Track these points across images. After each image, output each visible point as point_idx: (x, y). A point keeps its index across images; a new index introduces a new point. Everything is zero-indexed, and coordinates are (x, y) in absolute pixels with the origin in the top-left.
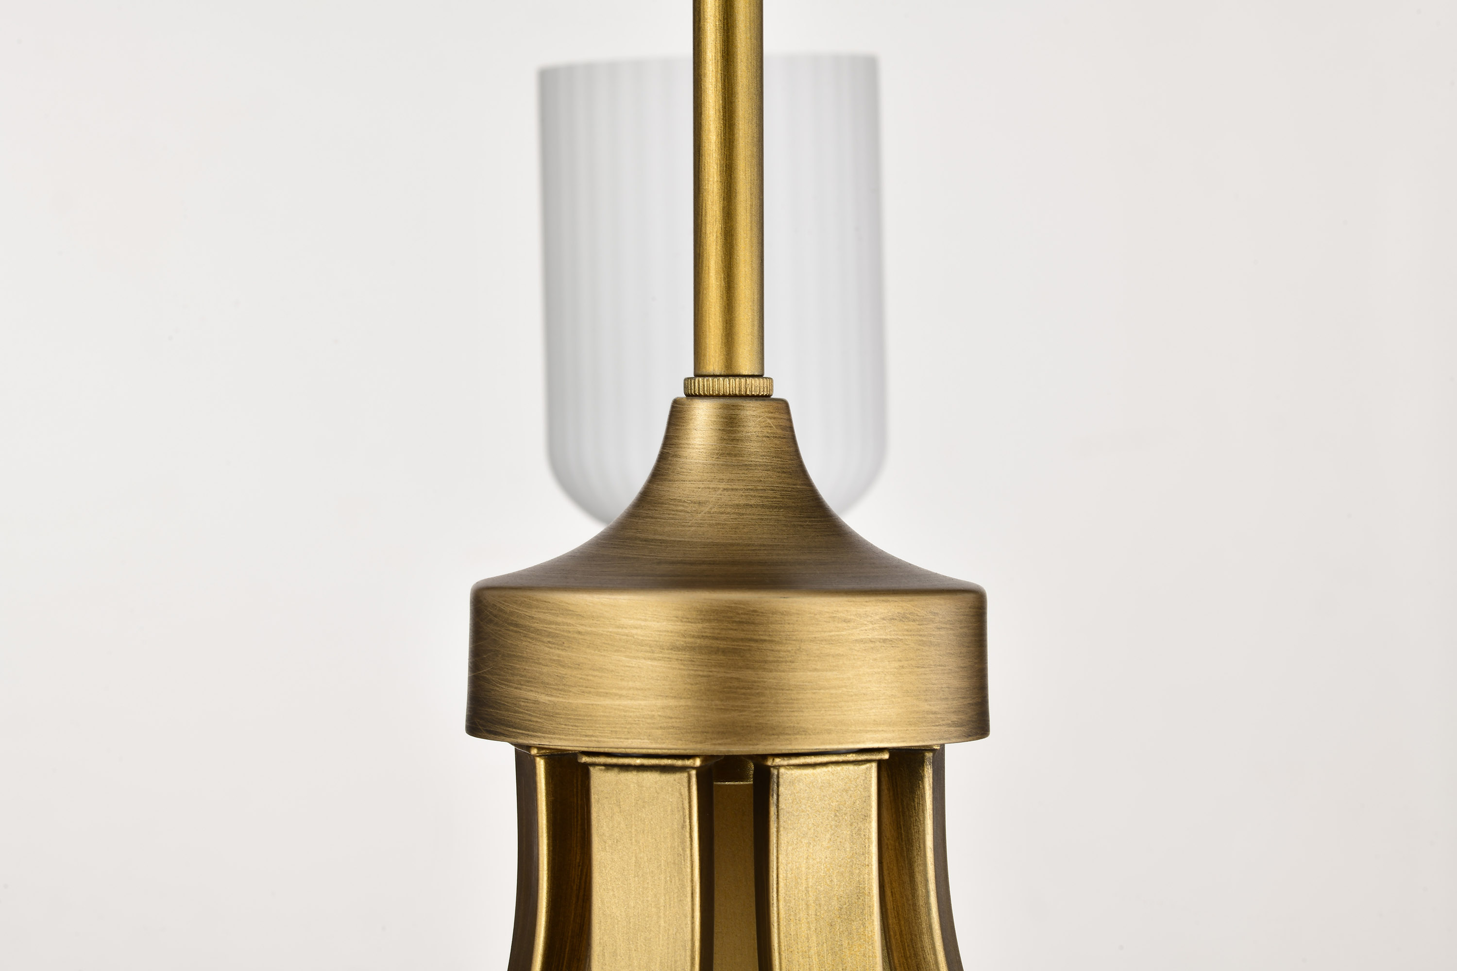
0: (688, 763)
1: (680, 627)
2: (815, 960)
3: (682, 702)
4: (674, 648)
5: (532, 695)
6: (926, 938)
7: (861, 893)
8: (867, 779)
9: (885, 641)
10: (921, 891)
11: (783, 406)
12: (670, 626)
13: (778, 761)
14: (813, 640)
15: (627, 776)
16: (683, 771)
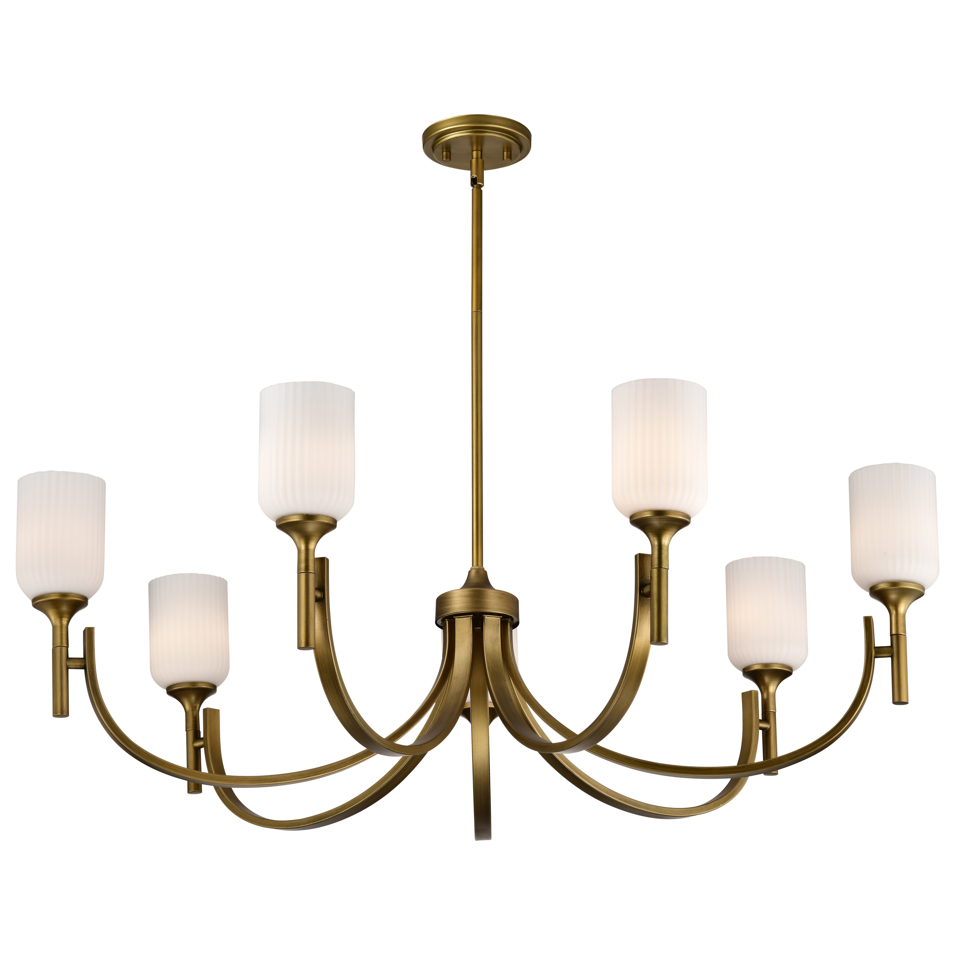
0: (471, 615)
1: (469, 593)
2: (490, 647)
3: (470, 604)
4: (468, 596)
5: (446, 607)
6: (509, 649)
7: (498, 638)
8: (499, 620)
9: (501, 597)
10: (508, 642)
12: (468, 593)
13: (484, 615)
14: (490, 595)
15: (461, 619)
16: (470, 617)
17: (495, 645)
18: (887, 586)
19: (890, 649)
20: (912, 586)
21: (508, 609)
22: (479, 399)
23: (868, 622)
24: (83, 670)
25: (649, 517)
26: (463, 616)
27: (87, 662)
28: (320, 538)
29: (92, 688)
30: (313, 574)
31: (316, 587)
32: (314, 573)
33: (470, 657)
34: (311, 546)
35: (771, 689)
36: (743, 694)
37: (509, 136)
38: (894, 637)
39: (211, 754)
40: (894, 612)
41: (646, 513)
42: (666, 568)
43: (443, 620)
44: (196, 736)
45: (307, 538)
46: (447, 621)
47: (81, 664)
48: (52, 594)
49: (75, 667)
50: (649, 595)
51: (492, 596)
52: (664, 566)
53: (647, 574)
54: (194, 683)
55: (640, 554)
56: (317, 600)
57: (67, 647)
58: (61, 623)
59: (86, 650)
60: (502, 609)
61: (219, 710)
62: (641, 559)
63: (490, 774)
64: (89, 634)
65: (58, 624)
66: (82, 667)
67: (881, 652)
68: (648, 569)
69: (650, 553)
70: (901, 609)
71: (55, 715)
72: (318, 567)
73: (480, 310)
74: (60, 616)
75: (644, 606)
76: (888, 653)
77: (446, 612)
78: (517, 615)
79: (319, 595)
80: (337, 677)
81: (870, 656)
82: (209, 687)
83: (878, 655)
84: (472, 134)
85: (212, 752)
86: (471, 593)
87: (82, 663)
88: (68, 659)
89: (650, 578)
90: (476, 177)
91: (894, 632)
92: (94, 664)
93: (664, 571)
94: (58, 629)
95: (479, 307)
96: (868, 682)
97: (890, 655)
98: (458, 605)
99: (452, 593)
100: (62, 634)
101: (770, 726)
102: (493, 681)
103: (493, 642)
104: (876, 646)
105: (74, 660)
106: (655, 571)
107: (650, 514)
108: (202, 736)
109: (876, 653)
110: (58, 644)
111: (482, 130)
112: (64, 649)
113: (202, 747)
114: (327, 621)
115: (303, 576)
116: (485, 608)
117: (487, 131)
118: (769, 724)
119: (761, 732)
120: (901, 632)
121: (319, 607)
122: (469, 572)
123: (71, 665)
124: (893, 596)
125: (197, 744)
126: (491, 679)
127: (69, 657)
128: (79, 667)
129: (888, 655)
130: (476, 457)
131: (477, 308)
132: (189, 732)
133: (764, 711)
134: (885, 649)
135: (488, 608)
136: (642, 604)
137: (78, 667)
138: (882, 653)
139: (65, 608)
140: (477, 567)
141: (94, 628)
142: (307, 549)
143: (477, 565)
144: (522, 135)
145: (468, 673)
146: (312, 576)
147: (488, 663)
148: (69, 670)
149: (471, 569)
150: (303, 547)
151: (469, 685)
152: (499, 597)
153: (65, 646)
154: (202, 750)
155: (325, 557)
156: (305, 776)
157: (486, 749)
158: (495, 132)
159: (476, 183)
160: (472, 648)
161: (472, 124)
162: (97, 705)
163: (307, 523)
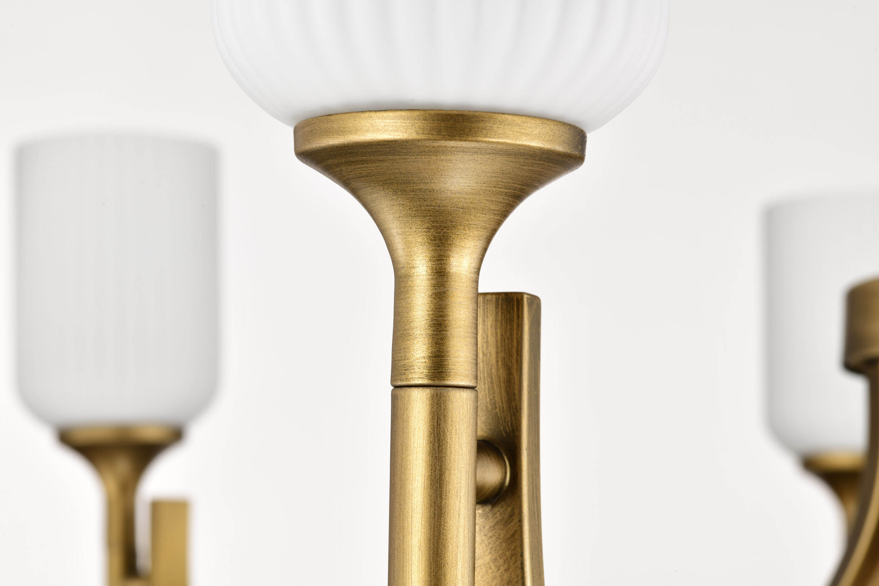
30: (466, 394)
32: (472, 387)
44: (130, 565)
56: (484, 499)
72: (492, 340)
79: (493, 474)
115: (418, 403)
121: (493, 528)
146: (460, 403)
155: (521, 294)
163: (444, 151)
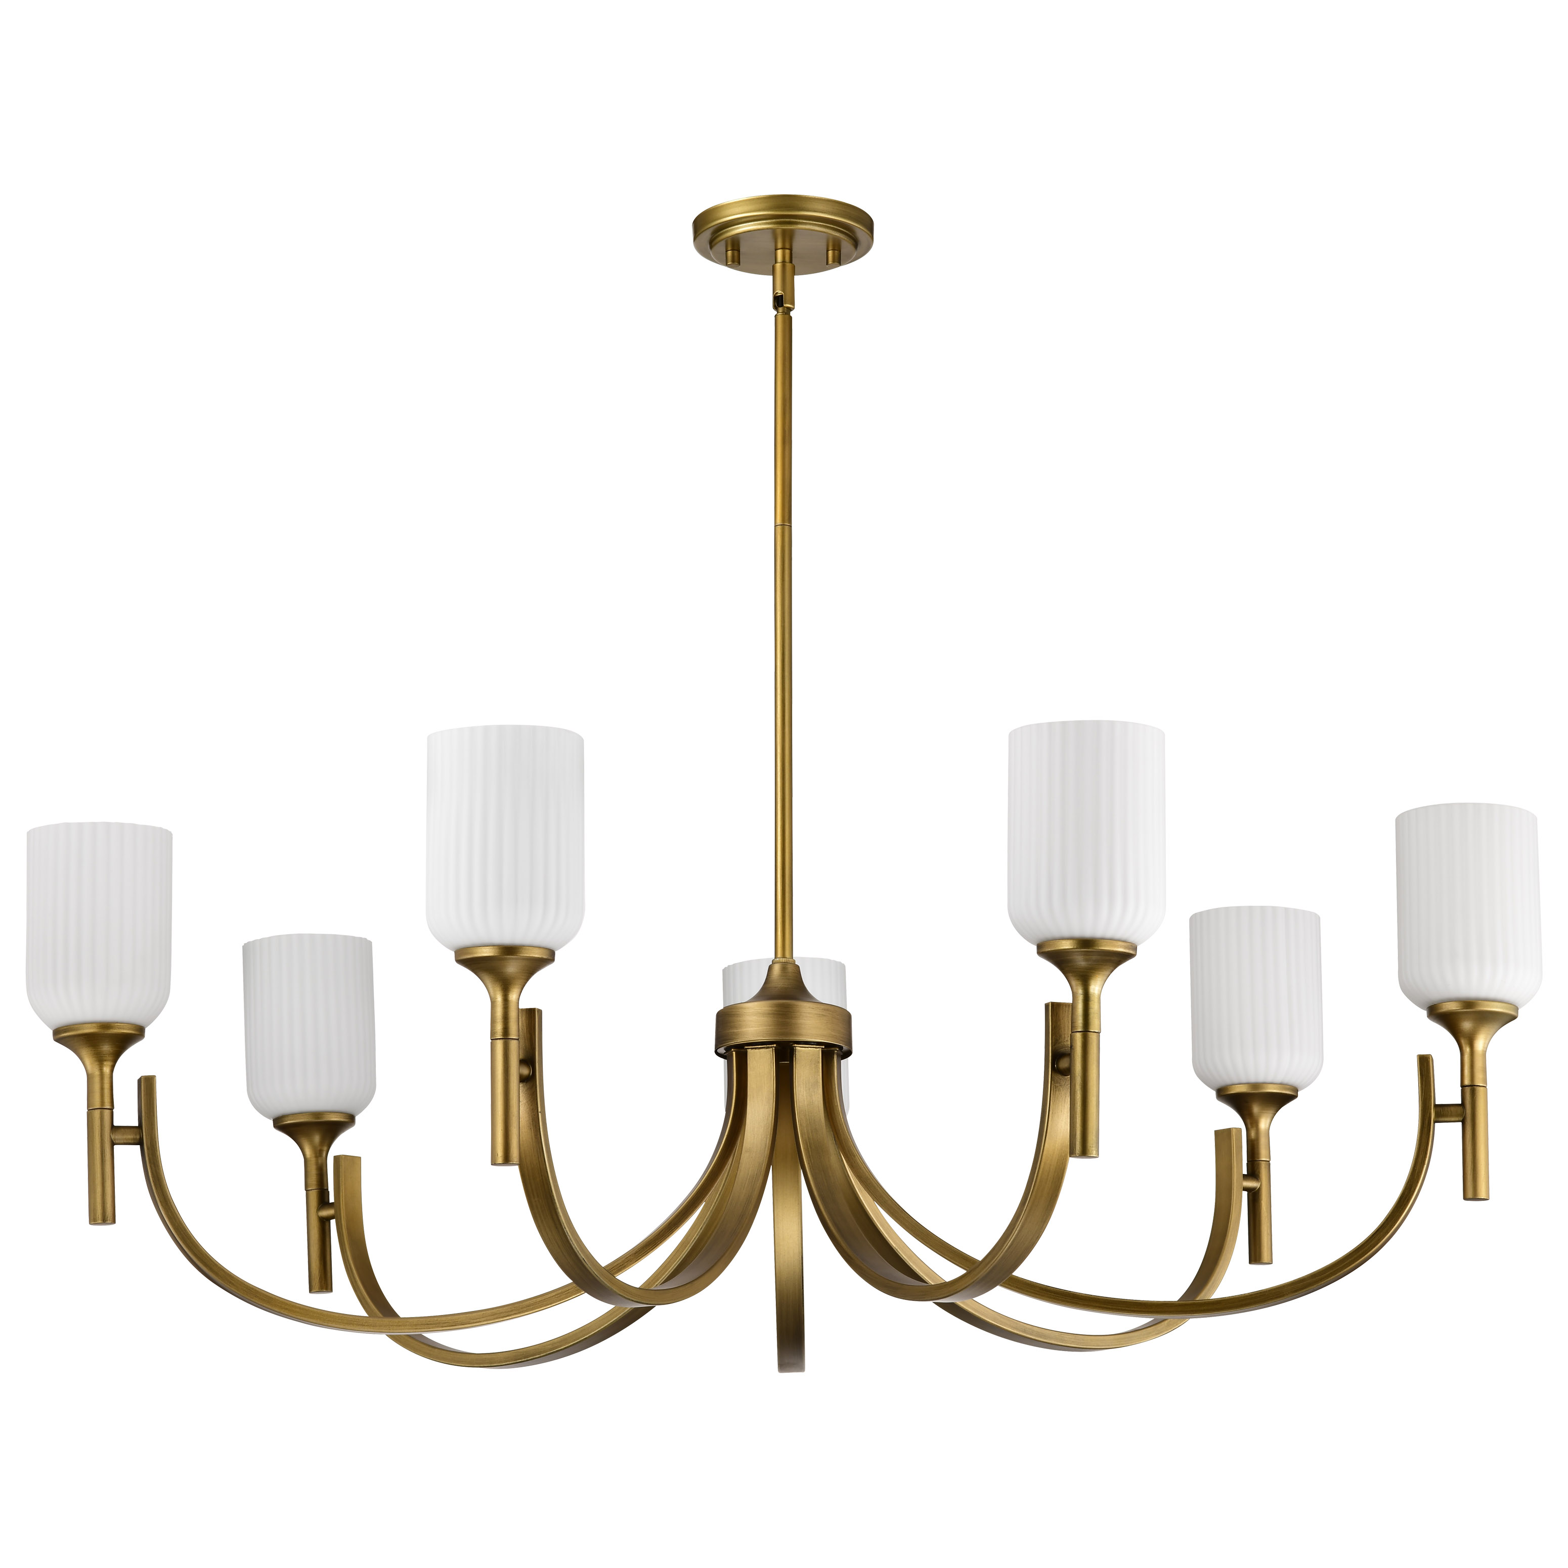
0: (773, 1046)
1: (770, 1008)
2: (805, 1097)
3: (772, 1027)
4: (769, 1014)
5: (732, 1031)
6: (835, 1099)
7: (817, 1082)
8: (819, 1053)
9: (823, 1015)
10: (834, 1087)
11: (798, 967)
12: (768, 1009)
13: (795, 1045)
14: (804, 1012)
15: (757, 1050)
16: (771, 1047)
17: (813, 1094)
18: (1457, 1007)
19: (1460, 1109)
20: (1497, 1008)
21: (833, 1034)
22: (787, 674)
23: (1425, 1064)
24: (138, 1147)
25: (1068, 950)
26: (760, 1046)
27: (144, 1134)
28: (527, 980)
29: (153, 1177)
30: (515, 1042)
31: (521, 1057)
32: (518, 1039)
33: (771, 1116)
34: (513, 996)
35: (1263, 1124)
36: (1218, 1133)
37: (837, 228)
38: (1468, 1090)
39: (348, 1233)
40: (1467, 1050)
41: (1064, 942)
42: (1097, 1031)
43: (728, 1049)
44: (323, 1200)
45: (506, 985)
46: (734, 1053)
47: (135, 1137)
48: (87, 1025)
49: (125, 1141)
50: (1067, 1072)
51: (809, 1013)
52: (1093, 1028)
53: (1065, 1037)
54: (317, 1114)
55: (1053, 1004)
56: (523, 1079)
57: (112, 1109)
58: (101, 1070)
59: (143, 1115)
60: (825, 1036)
61: (360, 1158)
62: (1054, 1010)
63: (803, 1288)
64: (147, 1086)
65: (97, 1073)
66: (136, 1142)
67: (1445, 1113)
68: (1066, 1028)
69: (1071, 1002)
70: (1479, 1044)
71: (93, 1220)
72: (525, 1024)
73: (789, 523)
74: (100, 1059)
75: (1059, 1090)
76: (1457, 1116)
77: (732, 1039)
78: (849, 1042)
79: (526, 1071)
80: (555, 1203)
81: (1427, 1122)
82: (342, 1120)
83: (1440, 1119)
84: (776, 226)
85: (348, 1229)
86: (774, 1009)
87: (136, 1135)
88: (114, 1128)
89: (1069, 1043)
90: (783, 295)
91: (1467, 1082)
92: (155, 1138)
93: (1092, 1037)
94: (97, 1080)
95: (787, 518)
96: (1424, 1164)
97: (1461, 1119)
98: (752, 1029)
99: (742, 1008)
100: (102, 1089)
101: (1260, 1184)
102: (809, 1157)
103: (809, 1089)
104: (1436, 1103)
105: (122, 1130)
106: (1078, 1037)
107: (1071, 946)
108: (332, 1200)
109: (1437, 1115)
110: (97, 1105)
111: (792, 220)
112: (107, 1113)
113: (333, 1217)
114: (540, 1114)
115: (499, 1045)
116: (795, 1035)
117: (801, 221)
118: (1259, 1182)
119: (1245, 1194)
120: (1478, 1082)
121: (526, 1091)
122: (770, 968)
123: (117, 1139)
124: (1466, 1025)
125: (325, 1213)
126: (806, 1154)
127: (115, 1124)
128: (132, 1142)
129: (1457, 1119)
130: (781, 774)
131: (783, 520)
132: (310, 1192)
133: (1250, 1160)
134: (1452, 1109)
135: (801, 1035)
136: (1055, 1086)
137: (130, 1141)
138: (1446, 1116)
139: (106, 1048)
140: (783, 960)
141: (155, 1076)
142: (506, 1001)
143: (784, 956)
144: (859, 226)
145: (768, 1142)
146: (514, 1045)
147: (801, 1125)
148: (115, 1146)
149: (773, 962)
150: (499, 999)
151: (770, 1162)
152: (820, 1014)
153: (108, 1107)
154: (333, 1222)
155: (535, 1009)
156: (502, 1315)
157: (797, 1250)
158: (814, 222)
159: (782, 306)
160: (775, 1100)
161: (776, 211)
162: (162, 1205)
163: (506, 959)
